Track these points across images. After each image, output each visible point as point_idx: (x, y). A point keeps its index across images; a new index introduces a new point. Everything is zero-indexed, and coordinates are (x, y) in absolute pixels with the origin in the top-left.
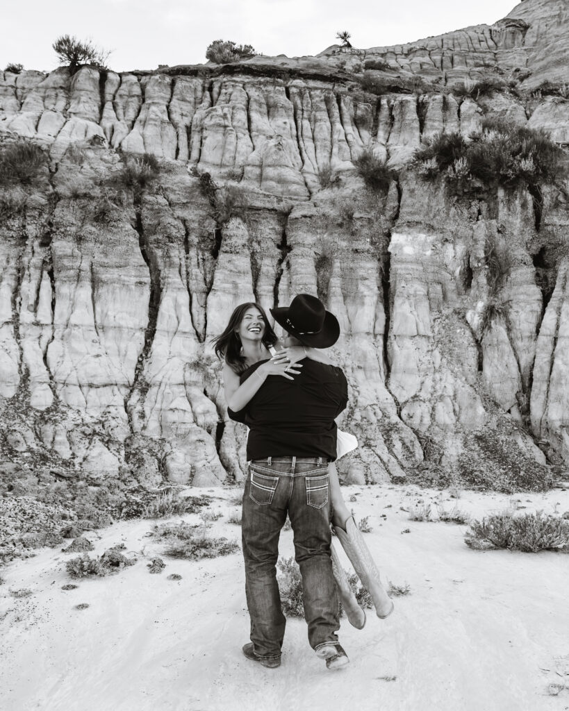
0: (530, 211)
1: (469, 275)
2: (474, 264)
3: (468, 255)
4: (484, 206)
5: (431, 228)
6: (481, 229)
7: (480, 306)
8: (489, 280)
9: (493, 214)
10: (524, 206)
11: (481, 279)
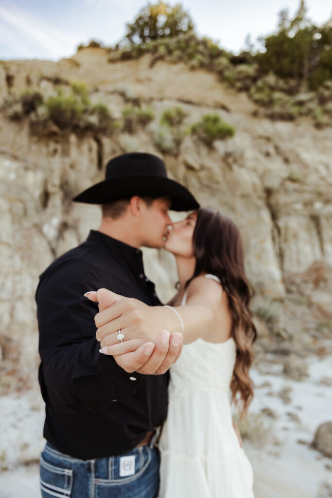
0: (94, 155)
1: (46, 197)
2: (51, 189)
3: (45, 183)
4: (59, 147)
5: (15, 158)
6: (57, 163)
7: (56, 221)
8: (63, 202)
9: (66, 153)
10: (90, 150)
11: (56, 200)
